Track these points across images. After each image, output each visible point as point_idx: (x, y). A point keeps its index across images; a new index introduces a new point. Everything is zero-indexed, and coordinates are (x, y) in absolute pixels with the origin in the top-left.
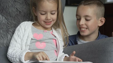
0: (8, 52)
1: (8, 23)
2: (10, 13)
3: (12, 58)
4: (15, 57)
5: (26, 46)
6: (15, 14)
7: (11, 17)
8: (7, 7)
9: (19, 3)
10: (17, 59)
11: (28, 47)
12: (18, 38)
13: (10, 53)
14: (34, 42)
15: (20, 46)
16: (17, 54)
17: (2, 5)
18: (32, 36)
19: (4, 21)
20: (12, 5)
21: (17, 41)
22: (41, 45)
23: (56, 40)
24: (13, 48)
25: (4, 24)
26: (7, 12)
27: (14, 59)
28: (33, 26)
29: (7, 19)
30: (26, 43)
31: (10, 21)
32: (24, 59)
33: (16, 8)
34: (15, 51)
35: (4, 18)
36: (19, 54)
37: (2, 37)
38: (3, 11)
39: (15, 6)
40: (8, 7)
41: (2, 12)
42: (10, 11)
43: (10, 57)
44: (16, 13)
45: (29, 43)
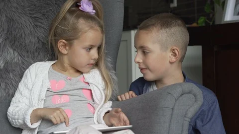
0: (9, 110)
1: (23, 63)
2: (26, 45)
3: (13, 120)
4: (16, 117)
5: (39, 100)
6: (34, 47)
7: (27, 52)
8: (21, 35)
9: (43, 29)
10: (20, 121)
11: (43, 102)
12: (24, 89)
13: (11, 112)
14: (50, 96)
15: (27, 102)
16: (20, 112)
17: (13, 32)
18: (49, 83)
19: (16, 59)
20: (31, 32)
21: (23, 93)
22: (61, 100)
23: (91, 90)
24: (16, 105)
25: (16, 63)
26: (21, 45)
27: (16, 121)
28: (51, 69)
29: (21, 56)
30: (40, 95)
31: (27, 59)
32: (30, 120)
33: (38, 38)
34: (17, 109)
35: (16, 54)
36: (24, 112)
37: (13, 85)
38: (15, 42)
39: (36, 34)
40: (23, 35)
41: (13, 44)
42: (27, 41)
43: (11, 119)
44: (37, 45)
45: (43, 96)
